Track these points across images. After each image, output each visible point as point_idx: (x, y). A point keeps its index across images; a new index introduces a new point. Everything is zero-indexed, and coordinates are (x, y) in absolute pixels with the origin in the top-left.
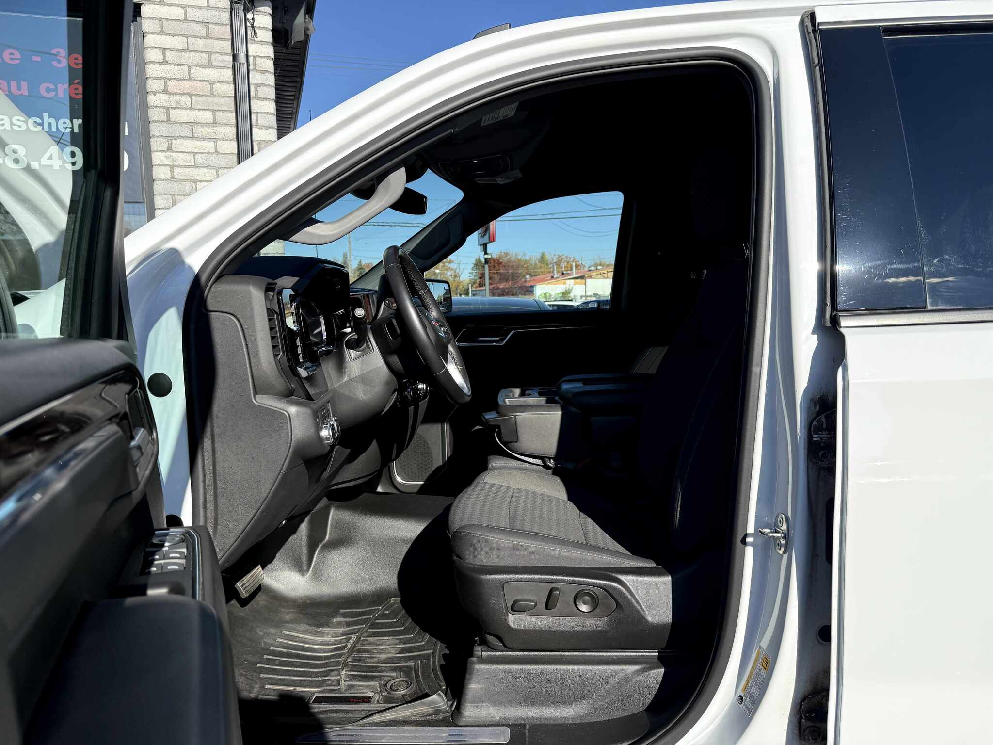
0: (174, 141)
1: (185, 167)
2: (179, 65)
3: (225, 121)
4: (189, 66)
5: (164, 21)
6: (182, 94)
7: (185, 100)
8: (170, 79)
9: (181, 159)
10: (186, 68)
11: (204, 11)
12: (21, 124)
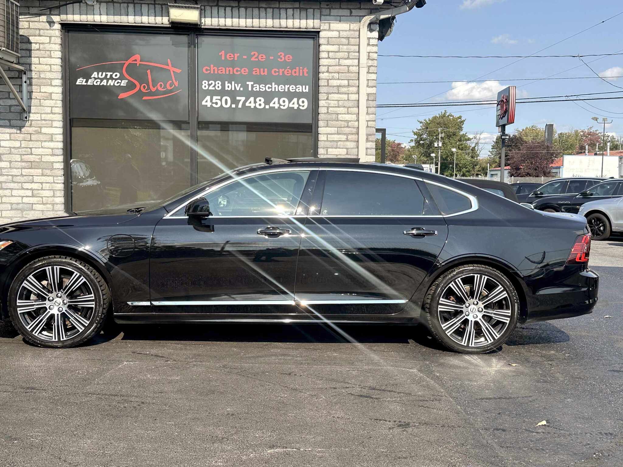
0: (329, 95)
1: (333, 107)
2: (335, 59)
3: (353, 85)
4: (339, 59)
5: (329, 38)
6: (335, 73)
7: (336, 75)
8: (330, 66)
9: (333, 103)
10: (337, 60)
11: (348, 32)
12: (264, 88)
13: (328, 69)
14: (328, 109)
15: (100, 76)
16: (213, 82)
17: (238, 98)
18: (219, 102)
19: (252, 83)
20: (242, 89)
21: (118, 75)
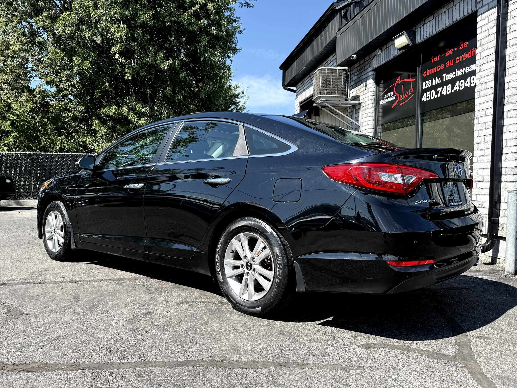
0: (481, 67)
1: (483, 77)
2: (485, 31)
6: (485, 44)
7: (486, 46)
8: (482, 39)
9: (483, 74)
10: (487, 31)
12: (451, 76)
13: (481, 42)
14: (480, 81)
15: (387, 97)
16: (427, 82)
17: (438, 89)
18: (429, 95)
19: (445, 74)
20: (440, 82)
21: (392, 92)
